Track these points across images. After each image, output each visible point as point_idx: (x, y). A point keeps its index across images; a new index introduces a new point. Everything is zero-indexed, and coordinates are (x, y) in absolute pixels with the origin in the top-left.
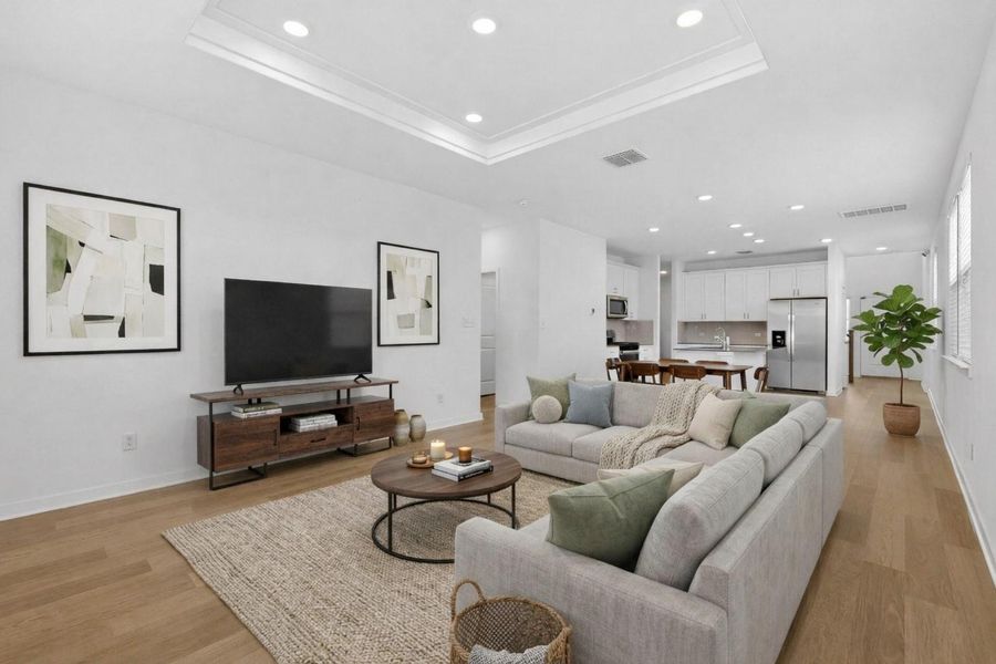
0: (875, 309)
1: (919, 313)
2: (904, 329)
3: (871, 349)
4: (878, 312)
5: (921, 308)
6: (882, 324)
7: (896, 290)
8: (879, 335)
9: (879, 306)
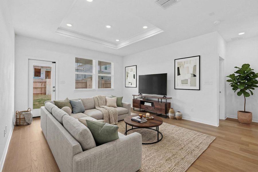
0: (235, 74)
1: (252, 75)
2: (246, 81)
3: (233, 89)
4: (236, 75)
5: (253, 73)
6: (238, 79)
7: (243, 66)
8: (237, 83)
9: (237, 72)
